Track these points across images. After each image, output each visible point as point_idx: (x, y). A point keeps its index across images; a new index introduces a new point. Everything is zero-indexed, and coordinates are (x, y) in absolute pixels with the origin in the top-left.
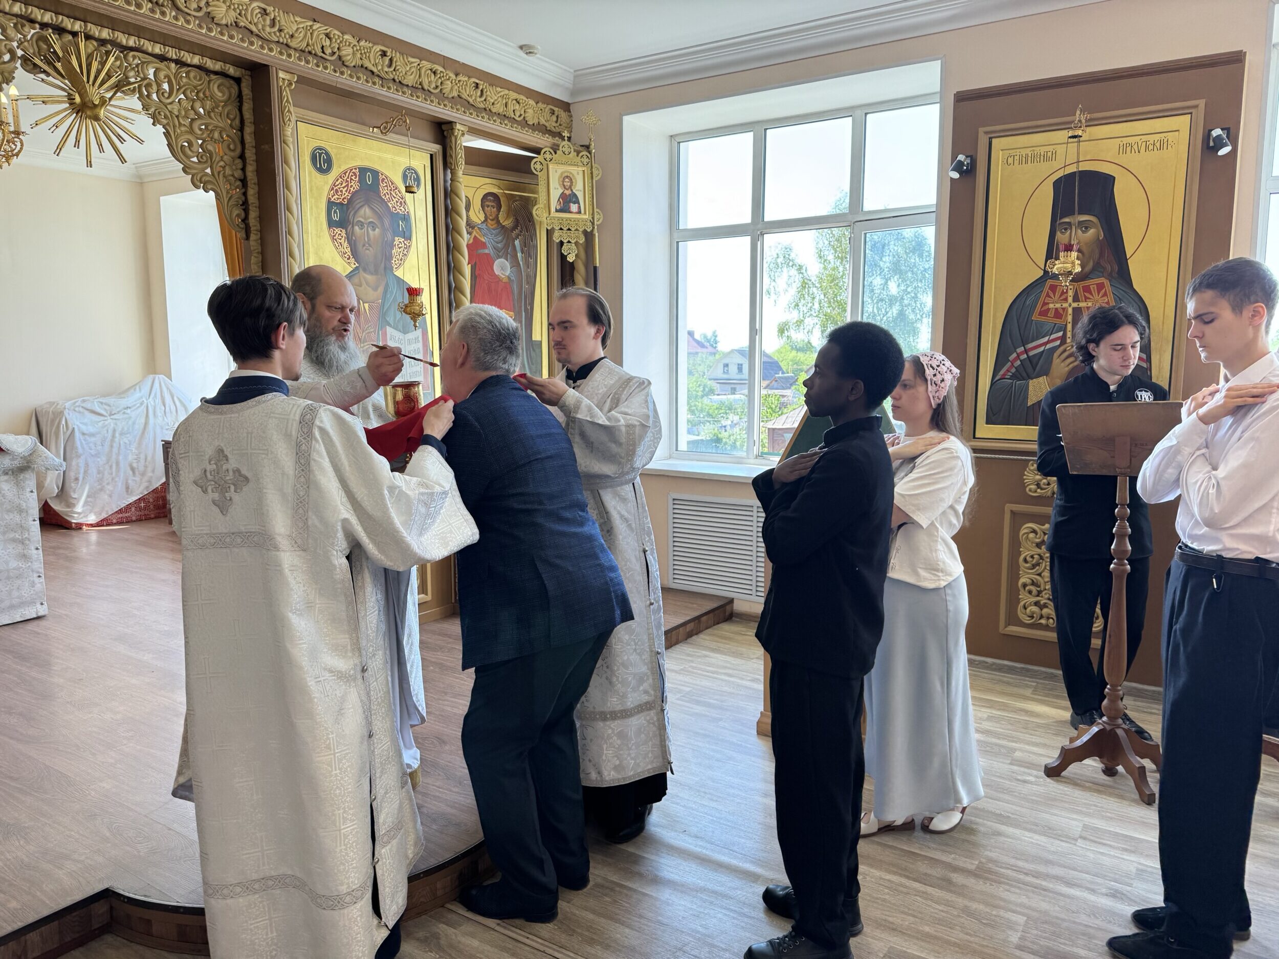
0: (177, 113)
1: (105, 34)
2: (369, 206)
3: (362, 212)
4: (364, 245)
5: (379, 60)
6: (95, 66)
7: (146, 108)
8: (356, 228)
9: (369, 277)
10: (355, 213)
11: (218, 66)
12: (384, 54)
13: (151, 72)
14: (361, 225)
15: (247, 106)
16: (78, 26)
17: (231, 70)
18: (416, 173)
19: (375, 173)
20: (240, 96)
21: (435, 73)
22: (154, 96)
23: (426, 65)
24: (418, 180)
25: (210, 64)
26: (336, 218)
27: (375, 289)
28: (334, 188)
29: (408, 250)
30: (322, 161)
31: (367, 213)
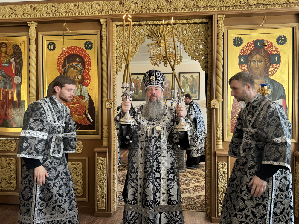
0: (187, 39)
1: (166, 22)
2: (258, 54)
3: (255, 57)
4: (255, 69)
7: (178, 40)
8: (252, 63)
10: (252, 58)
11: (200, 21)
13: (180, 29)
14: (254, 62)
16: (159, 22)
17: (205, 21)
18: (284, 37)
20: (207, 27)
22: (181, 36)
25: (197, 21)
26: (242, 61)
28: (243, 50)
29: (277, 68)
30: (238, 42)
31: (257, 57)
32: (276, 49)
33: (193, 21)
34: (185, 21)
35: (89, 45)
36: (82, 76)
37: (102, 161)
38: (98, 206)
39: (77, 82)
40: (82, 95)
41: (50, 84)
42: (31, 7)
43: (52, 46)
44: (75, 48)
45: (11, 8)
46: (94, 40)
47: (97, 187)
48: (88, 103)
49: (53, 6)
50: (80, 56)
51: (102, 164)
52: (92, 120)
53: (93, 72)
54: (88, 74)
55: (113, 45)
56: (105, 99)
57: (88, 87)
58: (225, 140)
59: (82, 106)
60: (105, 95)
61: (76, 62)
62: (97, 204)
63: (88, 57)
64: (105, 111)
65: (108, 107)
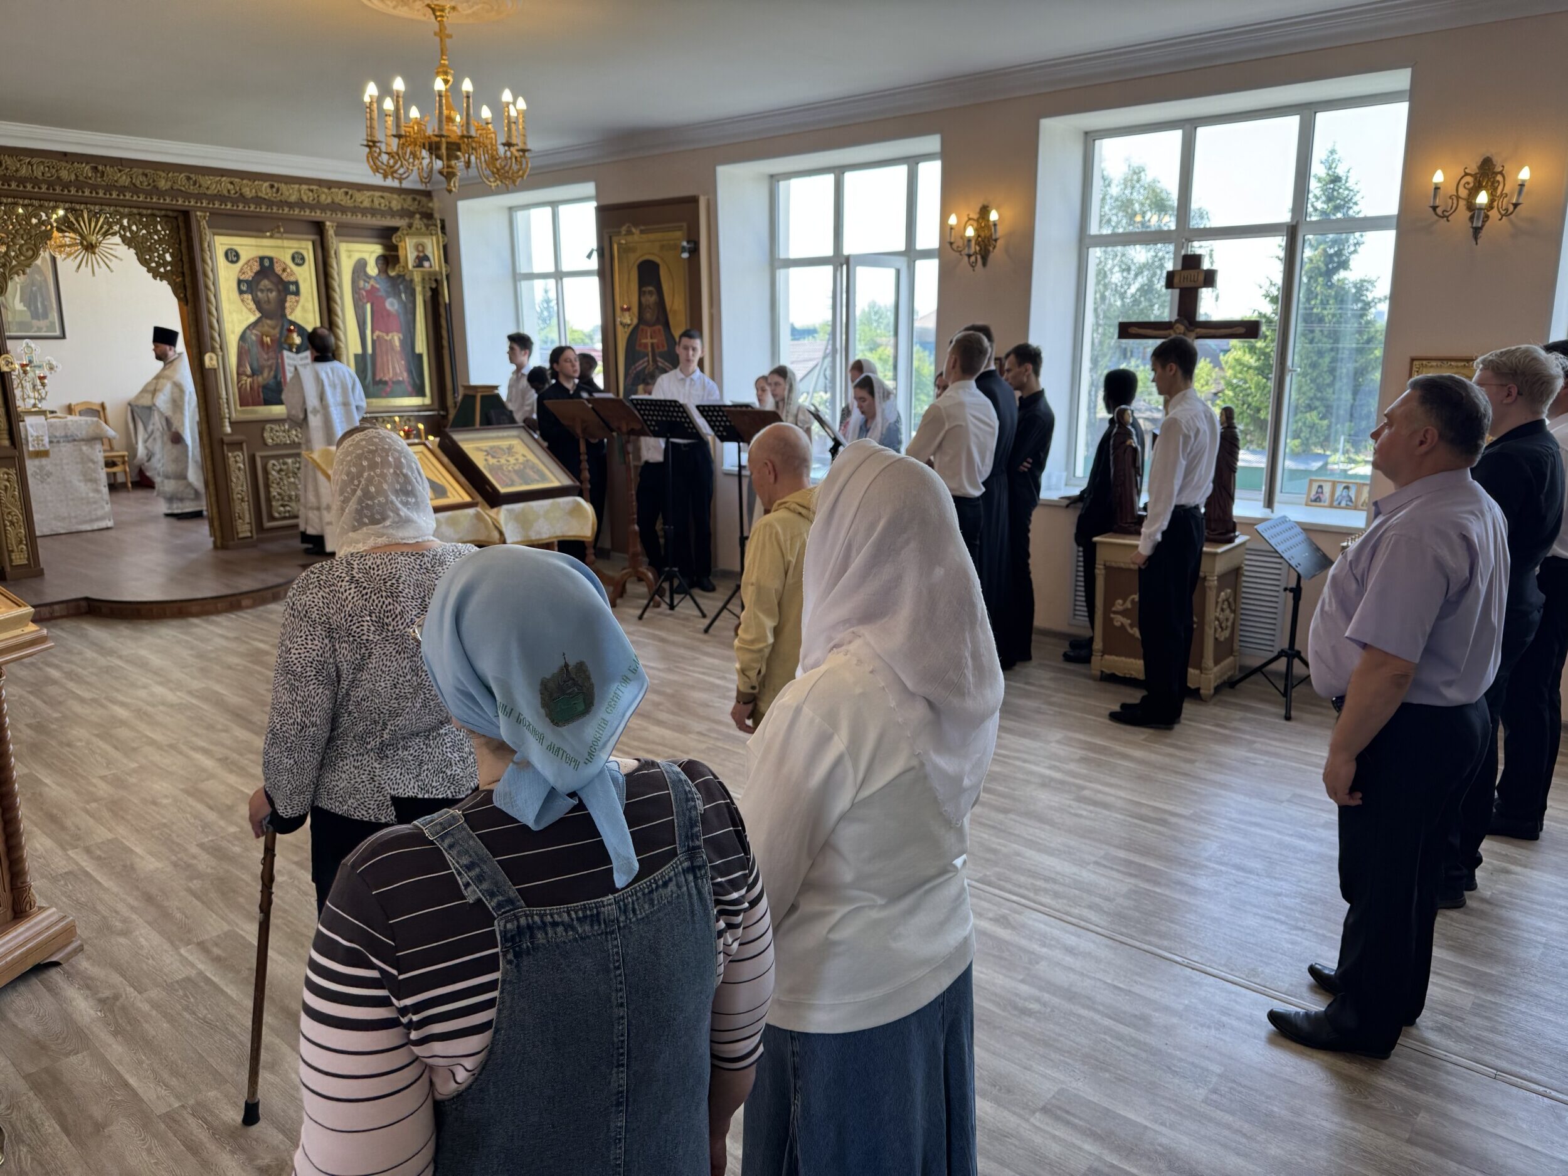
0: (142, 241)
2: (268, 279)
3: (263, 283)
4: (265, 304)
5: (269, 190)
6: (93, 225)
7: (123, 241)
8: (259, 294)
9: (269, 322)
10: (258, 284)
12: (272, 186)
13: (125, 222)
14: (262, 291)
15: (182, 232)
16: (82, 207)
17: (170, 214)
18: (302, 255)
19: (271, 259)
20: (178, 226)
21: (312, 191)
22: (128, 234)
23: (304, 187)
24: (303, 259)
25: (156, 213)
27: (274, 328)
30: (232, 256)
31: (265, 283)
37: (8, 474)
38: (11, 560)
47: (5, 526)
51: (8, 480)
58: (234, 420)
62: (10, 556)
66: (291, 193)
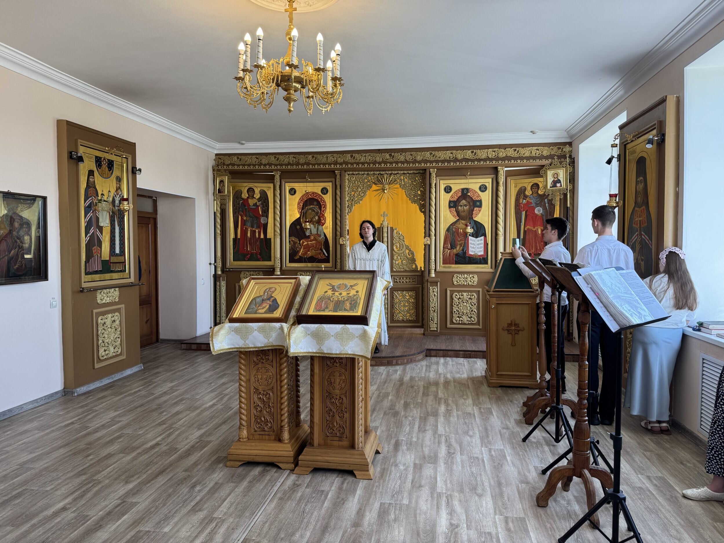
0: (408, 186)
1: (390, 172)
2: (465, 199)
3: (462, 202)
4: (462, 212)
5: (470, 154)
6: (388, 180)
7: (400, 186)
10: (459, 203)
11: (418, 172)
12: (472, 152)
13: (402, 178)
14: (461, 206)
16: (384, 173)
17: (421, 172)
18: (485, 186)
19: (467, 189)
21: (495, 151)
22: (403, 183)
23: (490, 150)
24: (486, 188)
25: (415, 172)
28: (452, 197)
29: (480, 211)
30: (448, 190)
31: (464, 202)
32: (479, 196)
33: (412, 172)
34: (406, 172)
35: (324, 191)
36: (319, 217)
39: (314, 222)
40: (319, 233)
41: (291, 224)
42: (275, 157)
43: (293, 192)
44: (313, 193)
45: (257, 158)
46: (329, 186)
48: (324, 240)
49: (294, 157)
50: (317, 201)
52: (327, 255)
53: (328, 215)
54: (323, 215)
55: (345, 191)
56: (338, 237)
57: (323, 227)
58: (437, 271)
59: (318, 242)
60: (338, 233)
61: (314, 205)
63: (324, 201)
64: (338, 247)
65: (341, 242)
66: (482, 154)
